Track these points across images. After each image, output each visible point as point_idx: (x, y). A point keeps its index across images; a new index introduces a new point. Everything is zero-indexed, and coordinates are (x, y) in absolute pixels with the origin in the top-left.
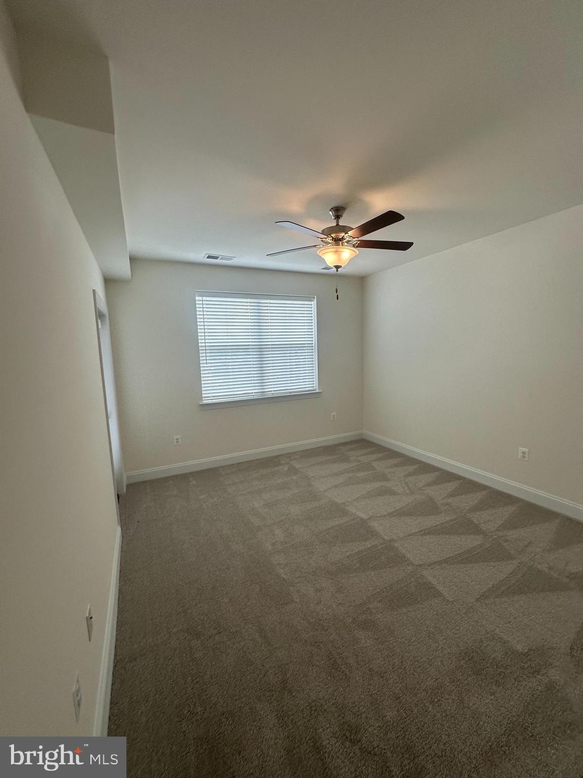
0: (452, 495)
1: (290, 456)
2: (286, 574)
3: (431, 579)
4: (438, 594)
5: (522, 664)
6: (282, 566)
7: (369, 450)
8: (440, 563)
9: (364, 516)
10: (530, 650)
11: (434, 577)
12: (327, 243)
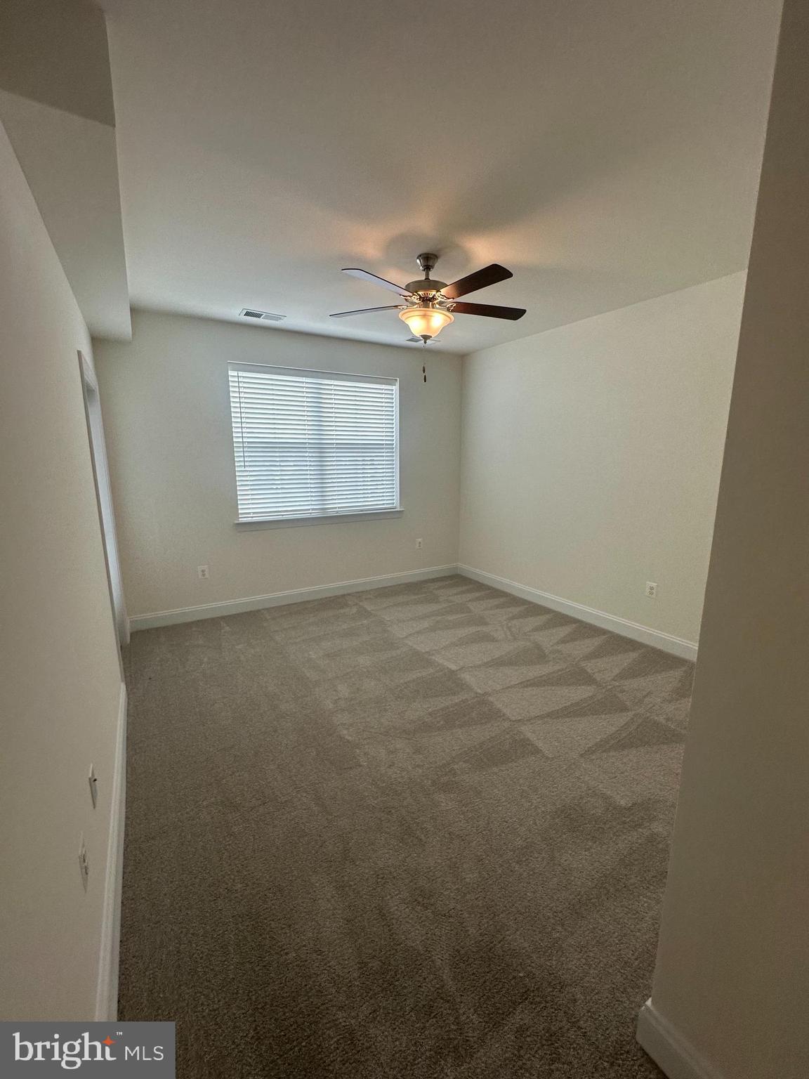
0: (563, 641)
1: (360, 595)
2: (351, 736)
3: (529, 735)
4: (537, 751)
5: (624, 819)
6: (346, 727)
7: (465, 588)
8: (541, 717)
9: (454, 667)
10: (634, 804)
11: (534, 732)
12: (414, 304)
